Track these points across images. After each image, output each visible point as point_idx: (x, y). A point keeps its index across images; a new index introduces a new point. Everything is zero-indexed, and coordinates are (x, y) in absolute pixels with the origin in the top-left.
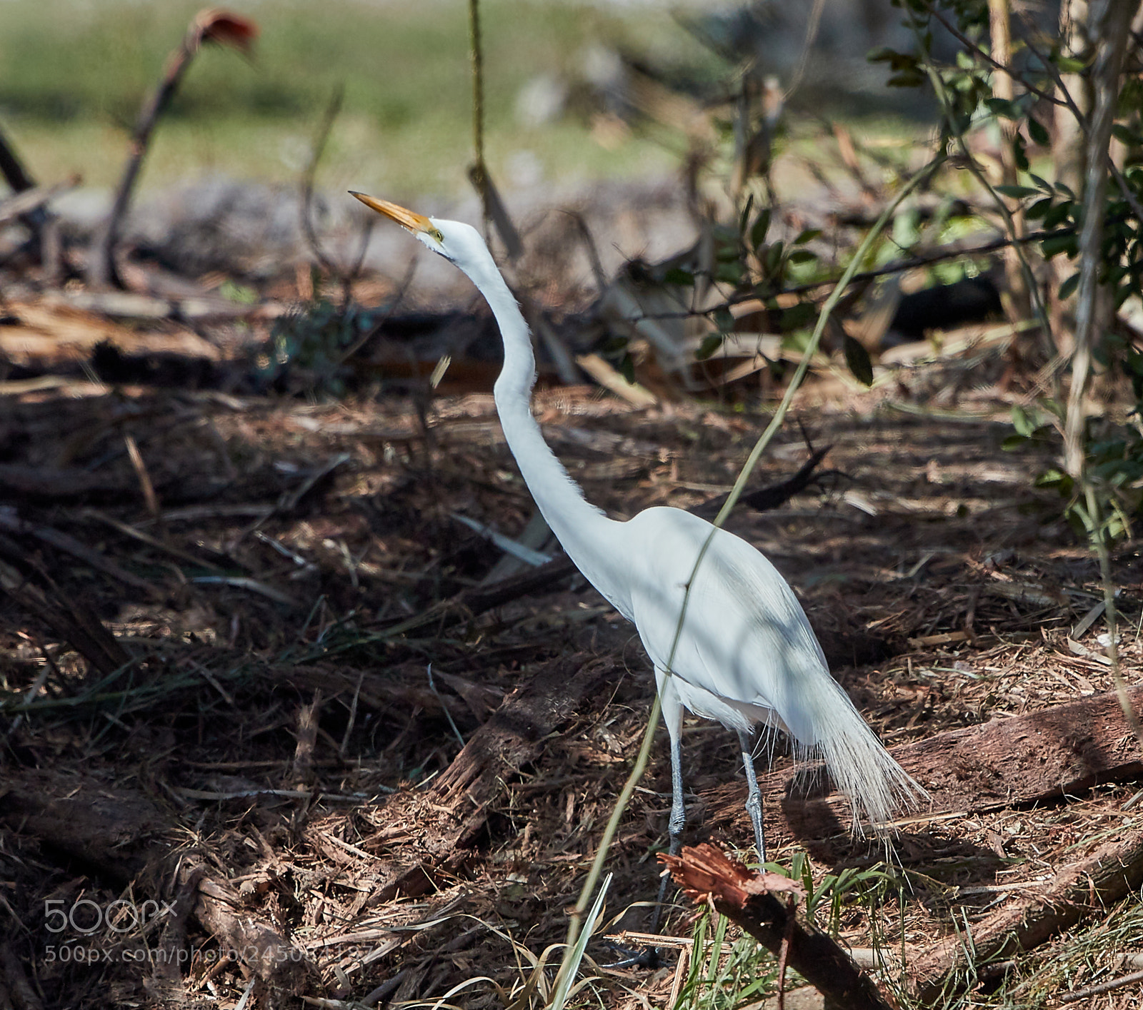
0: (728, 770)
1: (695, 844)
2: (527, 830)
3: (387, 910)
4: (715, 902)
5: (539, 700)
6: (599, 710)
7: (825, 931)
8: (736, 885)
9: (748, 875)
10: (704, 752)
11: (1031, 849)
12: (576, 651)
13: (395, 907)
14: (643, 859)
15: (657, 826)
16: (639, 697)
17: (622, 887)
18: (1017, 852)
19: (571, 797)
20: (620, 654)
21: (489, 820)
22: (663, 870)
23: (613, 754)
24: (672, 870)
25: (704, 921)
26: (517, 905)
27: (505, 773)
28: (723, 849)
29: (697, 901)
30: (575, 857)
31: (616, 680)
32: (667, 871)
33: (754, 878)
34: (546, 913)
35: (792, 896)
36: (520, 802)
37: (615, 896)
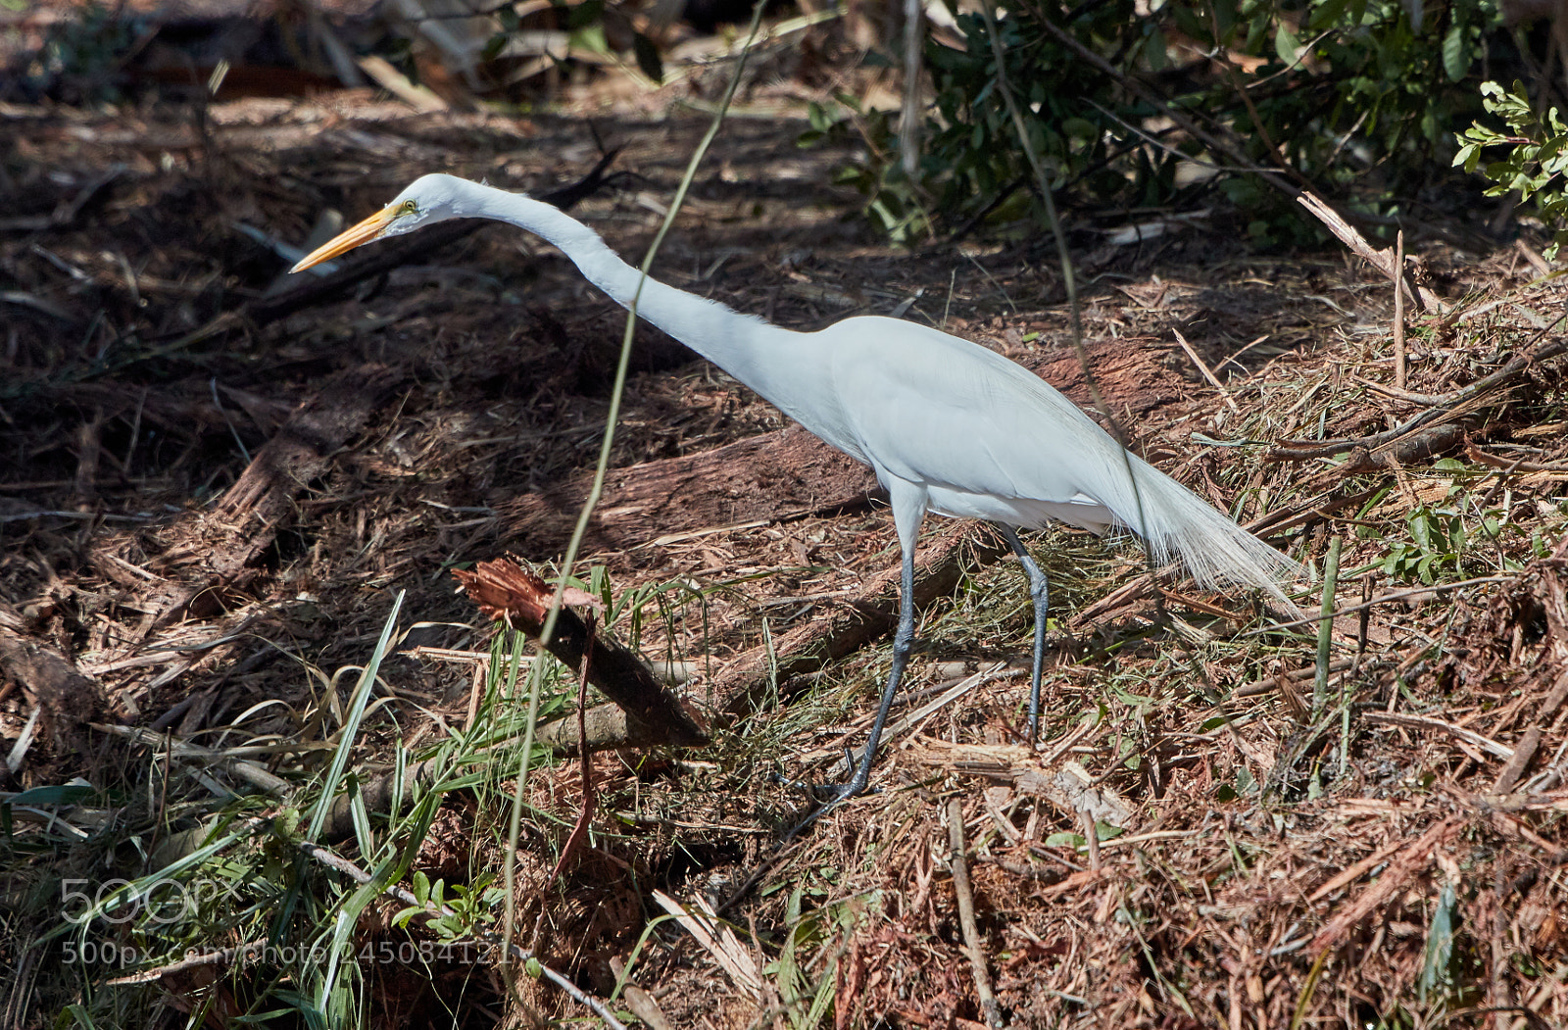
0: (522, 482)
1: (490, 559)
2: (316, 548)
3: (174, 633)
4: (512, 618)
5: (326, 414)
6: (388, 422)
7: (626, 645)
8: (533, 600)
9: (544, 589)
10: (498, 463)
11: (836, 557)
12: (364, 362)
13: (183, 630)
14: (437, 574)
15: (450, 542)
16: (430, 408)
17: (416, 604)
18: (822, 561)
19: (362, 513)
20: (408, 365)
21: (278, 538)
22: (457, 587)
23: (404, 468)
24: (467, 586)
25: (501, 638)
26: (309, 625)
27: (293, 489)
28: (520, 564)
29: (493, 617)
30: (367, 574)
31: (404, 392)
32: (462, 588)
33: (551, 592)
34: (339, 632)
35: (591, 611)
36: (309, 520)
37: (409, 614)
